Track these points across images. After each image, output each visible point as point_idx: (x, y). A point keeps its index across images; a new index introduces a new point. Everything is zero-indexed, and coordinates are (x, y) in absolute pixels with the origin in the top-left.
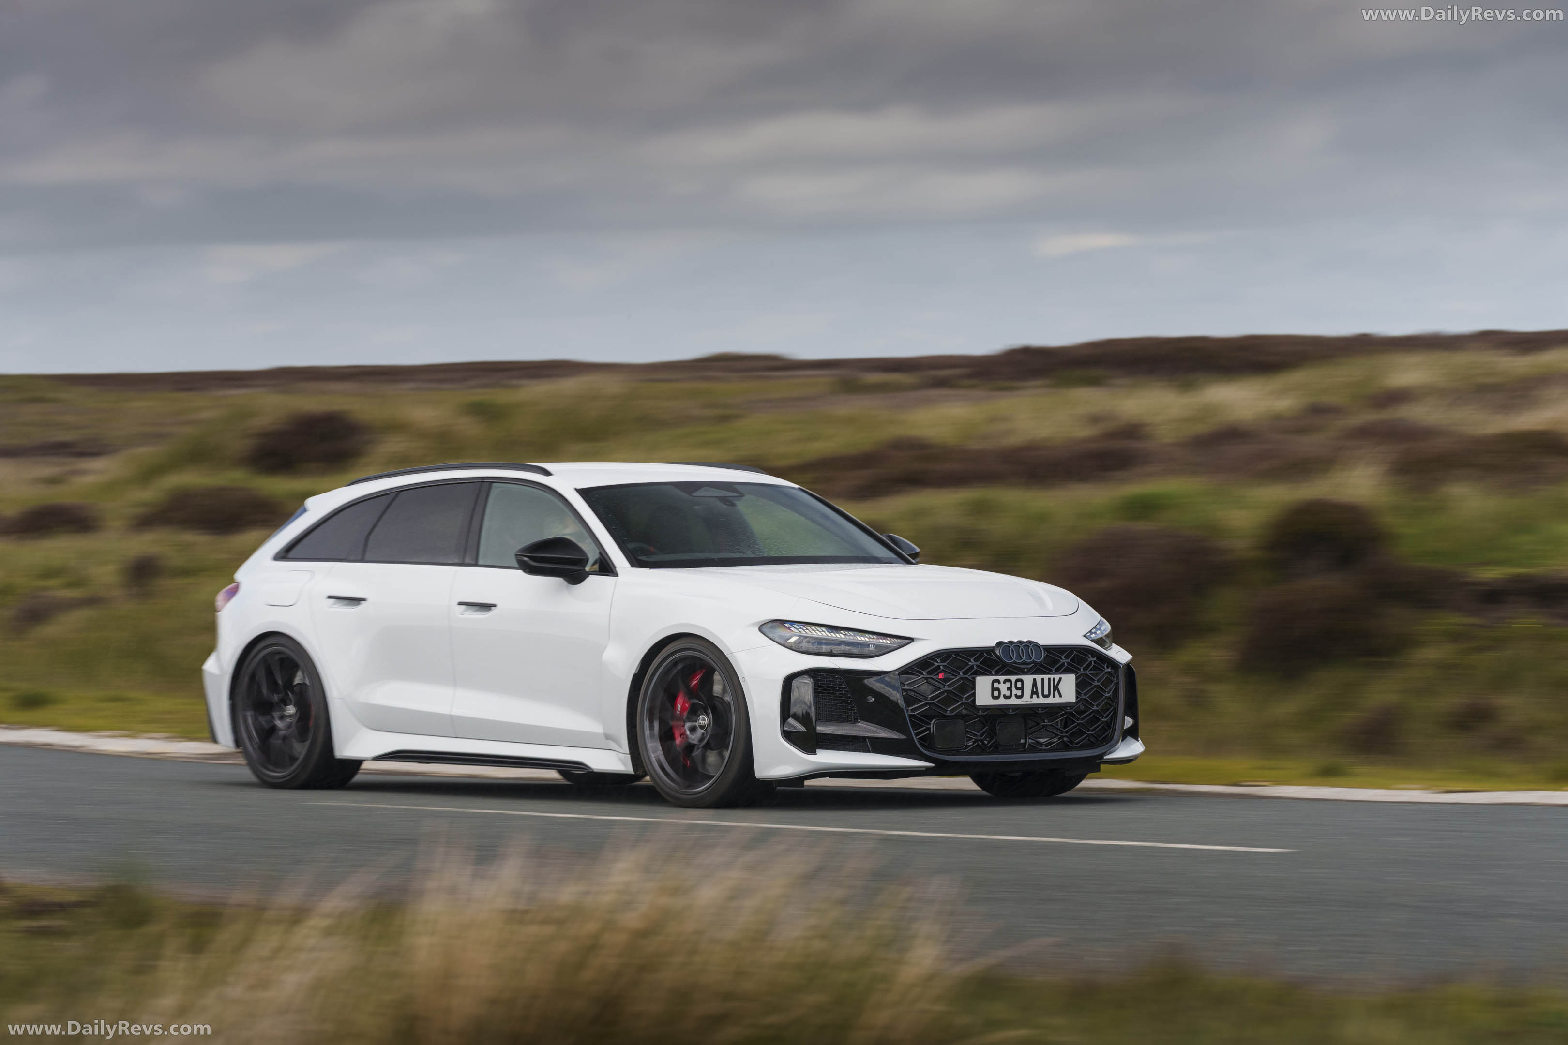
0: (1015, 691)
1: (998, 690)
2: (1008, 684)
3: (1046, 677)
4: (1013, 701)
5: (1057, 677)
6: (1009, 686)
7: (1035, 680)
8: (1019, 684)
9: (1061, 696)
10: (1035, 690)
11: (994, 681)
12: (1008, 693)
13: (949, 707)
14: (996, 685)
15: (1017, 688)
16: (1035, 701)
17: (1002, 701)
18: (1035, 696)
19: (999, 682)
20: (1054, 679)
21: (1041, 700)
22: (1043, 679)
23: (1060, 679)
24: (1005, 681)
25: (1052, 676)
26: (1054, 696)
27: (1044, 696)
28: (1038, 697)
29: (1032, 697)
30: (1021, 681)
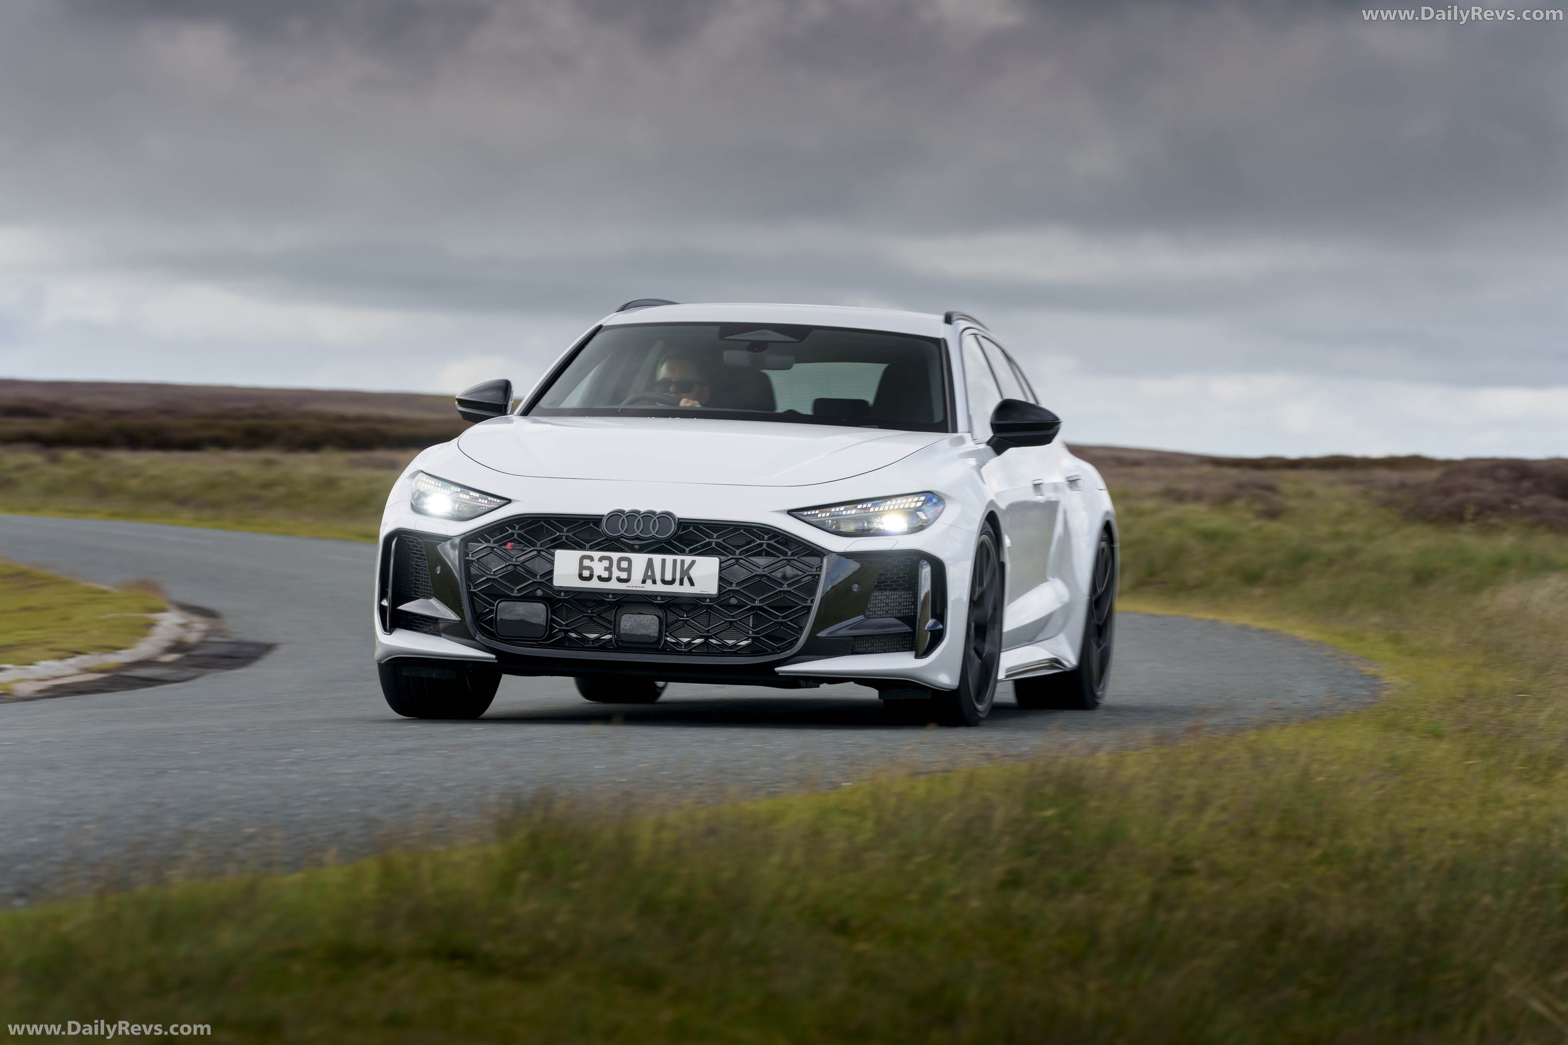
0: (616, 573)
1: (590, 569)
2: (606, 563)
3: (669, 558)
4: (613, 585)
5: (688, 559)
6: (607, 565)
7: (650, 561)
8: (624, 564)
9: (692, 584)
10: (650, 573)
11: (583, 558)
12: (605, 575)
13: (517, 586)
14: (586, 563)
15: (620, 569)
16: (649, 587)
17: (594, 584)
18: (649, 582)
19: (591, 559)
20: (683, 562)
21: (660, 588)
22: (664, 561)
23: (693, 562)
24: (601, 559)
25: (679, 558)
26: (681, 583)
27: (664, 582)
28: (654, 582)
29: (644, 582)
30: (629, 561)
